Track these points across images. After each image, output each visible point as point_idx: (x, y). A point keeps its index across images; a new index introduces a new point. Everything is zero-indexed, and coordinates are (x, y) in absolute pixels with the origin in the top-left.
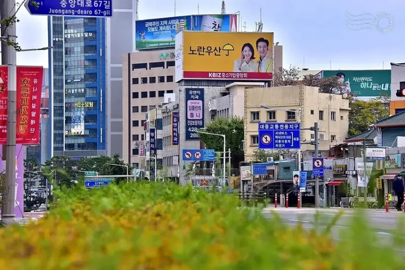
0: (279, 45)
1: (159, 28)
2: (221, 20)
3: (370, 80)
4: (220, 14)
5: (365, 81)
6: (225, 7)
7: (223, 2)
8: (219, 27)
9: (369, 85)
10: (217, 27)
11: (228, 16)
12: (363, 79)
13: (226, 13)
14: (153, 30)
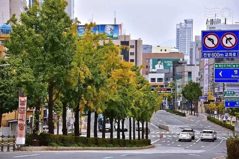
0: (141, 39)
1: (85, 30)
2: (114, 27)
3: (171, 62)
4: (114, 24)
5: (169, 63)
6: (116, 20)
7: (115, 19)
8: (113, 30)
9: (171, 65)
10: (112, 30)
11: (117, 25)
12: (168, 62)
13: (117, 24)
14: (82, 30)
